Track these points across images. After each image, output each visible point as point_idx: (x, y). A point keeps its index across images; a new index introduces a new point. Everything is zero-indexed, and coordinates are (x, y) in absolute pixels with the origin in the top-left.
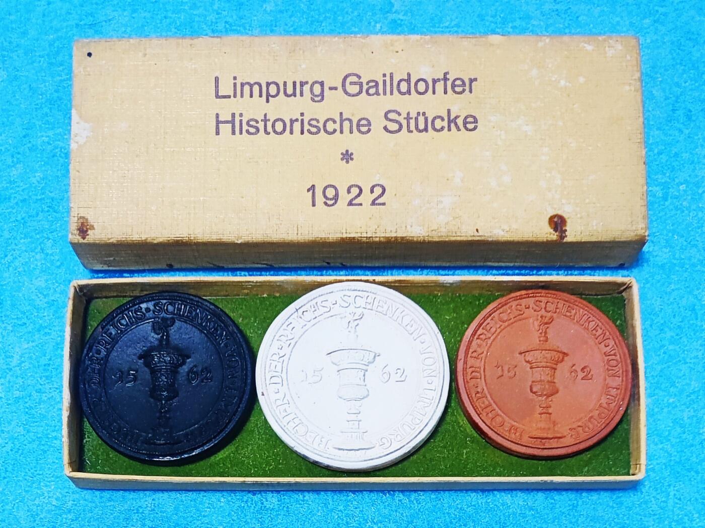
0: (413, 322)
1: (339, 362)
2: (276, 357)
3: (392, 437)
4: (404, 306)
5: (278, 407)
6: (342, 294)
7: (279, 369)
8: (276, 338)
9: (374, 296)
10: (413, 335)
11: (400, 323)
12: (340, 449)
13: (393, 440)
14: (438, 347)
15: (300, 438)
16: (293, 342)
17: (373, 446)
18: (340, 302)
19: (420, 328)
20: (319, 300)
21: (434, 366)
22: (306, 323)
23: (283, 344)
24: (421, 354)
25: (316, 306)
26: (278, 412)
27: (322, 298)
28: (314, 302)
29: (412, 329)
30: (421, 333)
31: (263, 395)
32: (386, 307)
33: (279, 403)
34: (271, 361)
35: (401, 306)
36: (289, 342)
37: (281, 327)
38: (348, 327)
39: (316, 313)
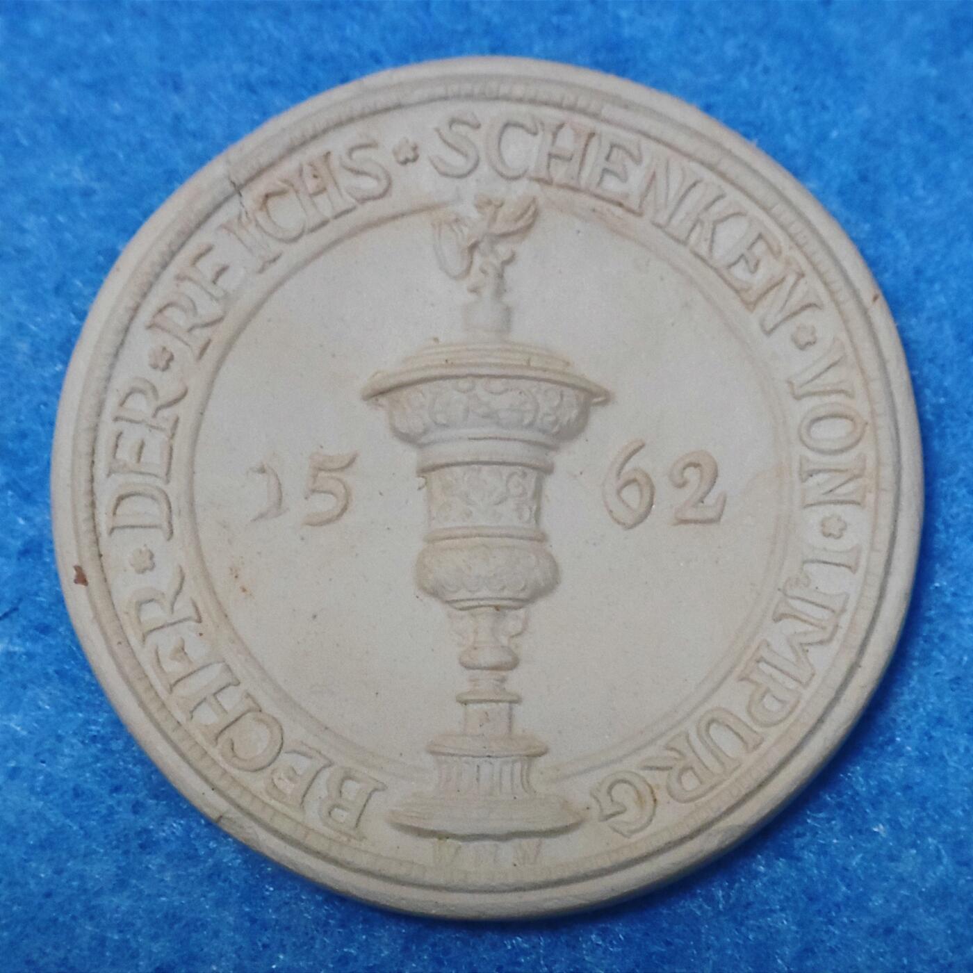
0: (760, 248)
1: (425, 432)
2: (141, 406)
3: (658, 778)
4: (722, 175)
5: (152, 639)
6: (438, 115)
7: (154, 456)
8: (145, 316)
9: (587, 123)
10: (760, 310)
11: (703, 250)
12: (420, 833)
13: (662, 796)
14: (872, 367)
15: (247, 778)
16: (221, 334)
17: (571, 821)
18: (433, 148)
19: (791, 279)
20: (338, 143)
21: (853, 454)
22: (276, 247)
23: (175, 347)
24: (798, 398)
25: (323, 171)
26: (145, 657)
27: (352, 134)
28: (315, 151)
29: (760, 279)
30: (795, 302)
31: (81, 579)
32: (637, 177)
33: (154, 614)
34: (122, 425)
35: (708, 176)
36: (202, 335)
37: (165, 266)
38: (468, 271)
39: (325, 206)
